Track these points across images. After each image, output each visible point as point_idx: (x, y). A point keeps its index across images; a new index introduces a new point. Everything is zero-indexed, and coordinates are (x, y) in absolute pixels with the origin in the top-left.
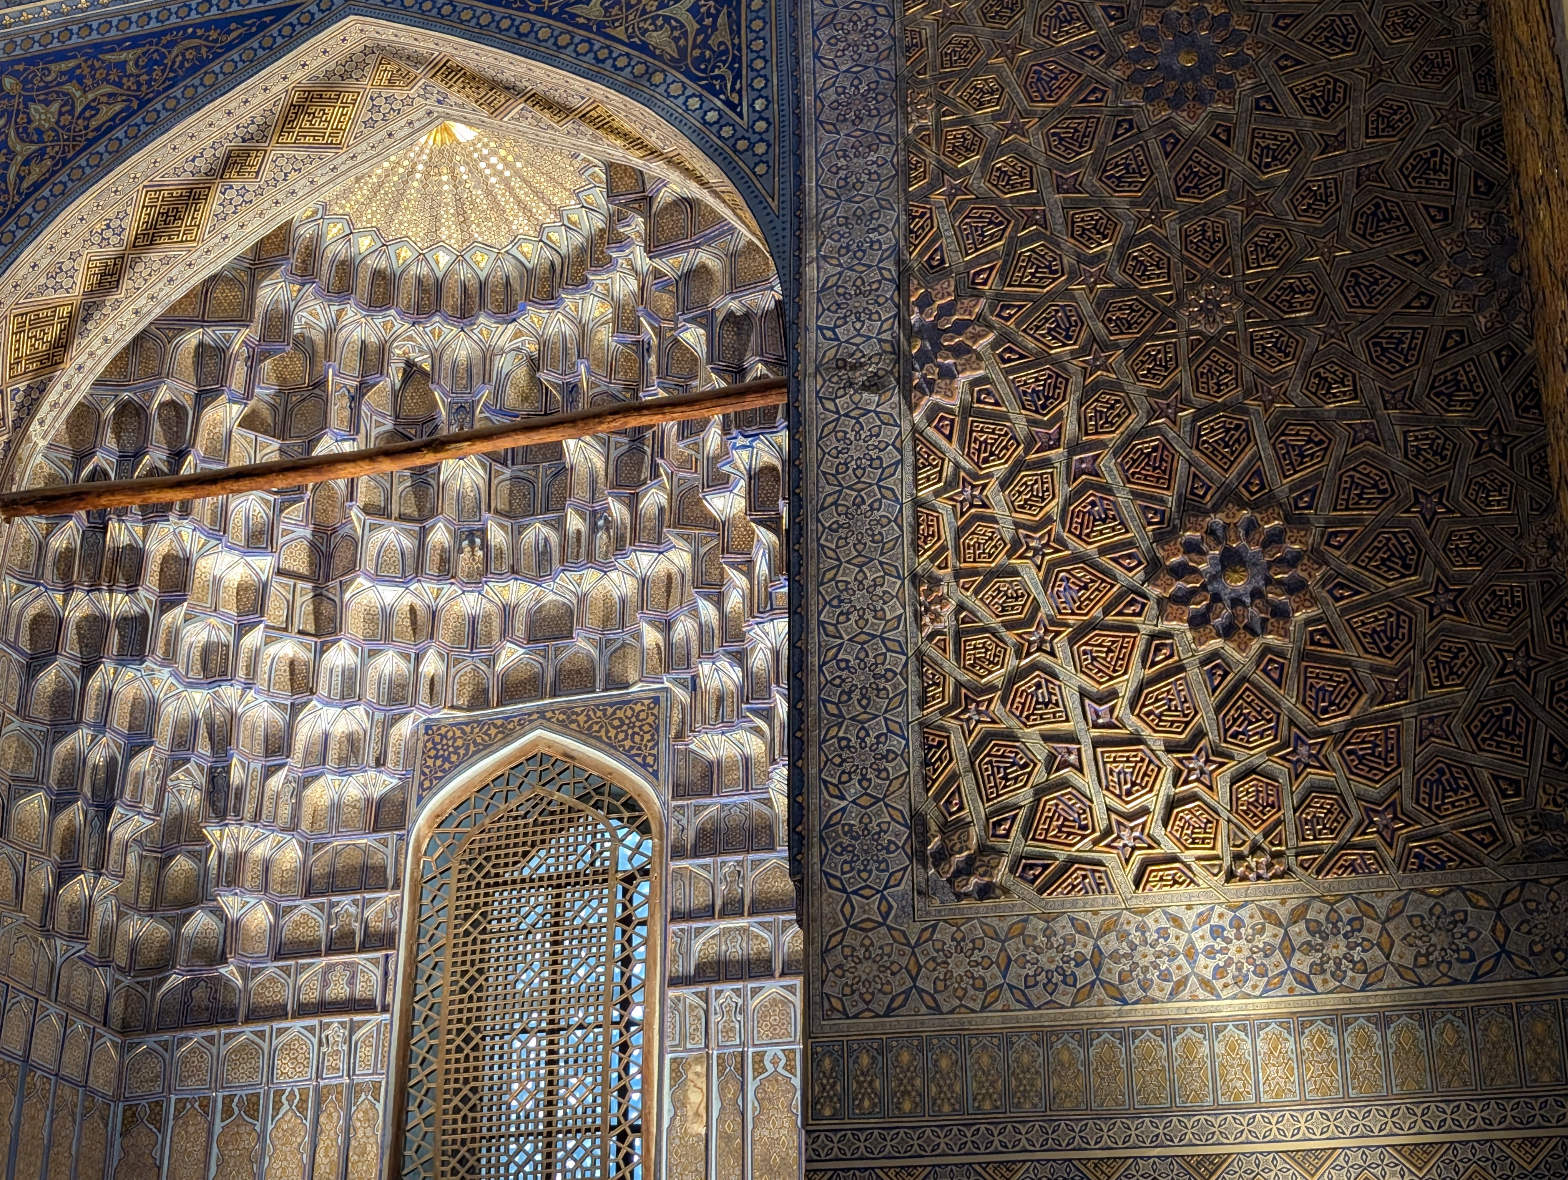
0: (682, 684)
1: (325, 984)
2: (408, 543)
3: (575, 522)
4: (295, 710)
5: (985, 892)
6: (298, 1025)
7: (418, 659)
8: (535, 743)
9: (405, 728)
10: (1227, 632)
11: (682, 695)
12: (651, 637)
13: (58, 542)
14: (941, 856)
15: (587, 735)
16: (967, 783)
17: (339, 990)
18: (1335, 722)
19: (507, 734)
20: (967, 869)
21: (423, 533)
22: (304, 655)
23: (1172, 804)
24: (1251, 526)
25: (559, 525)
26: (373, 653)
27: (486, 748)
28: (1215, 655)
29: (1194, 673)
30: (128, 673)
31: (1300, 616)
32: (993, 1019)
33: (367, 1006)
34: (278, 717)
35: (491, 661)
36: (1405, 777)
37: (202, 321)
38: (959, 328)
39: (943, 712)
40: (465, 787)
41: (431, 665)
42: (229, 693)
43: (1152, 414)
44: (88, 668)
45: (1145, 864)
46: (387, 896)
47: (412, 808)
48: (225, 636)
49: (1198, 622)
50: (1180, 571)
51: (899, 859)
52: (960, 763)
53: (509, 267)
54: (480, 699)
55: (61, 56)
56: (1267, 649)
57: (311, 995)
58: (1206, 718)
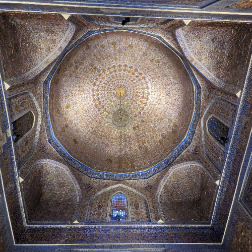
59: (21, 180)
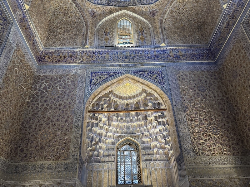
0: (141, 134)
1: (108, 159)
2: (116, 118)
3: (131, 118)
4: (107, 133)
5: (199, 155)
6: (106, 163)
7: (116, 129)
8: (127, 138)
9: (115, 135)
10: (215, 135)
11: (141, 135)
12: (138, 129)
13: (91, 115)
14: (195, 152)
15: (132, 137)
16: (196, 146)
17: (110, 160)
18: (225, 143)
19: (125, 137)
20: (197, 153)
21: (118, 118)
22: (108, 128)
23: (213, 149)
24: (215, 126)
25: (130, 118)
26: (113, 128)
27: (123, 138)
28: (214, 137)
29: (213, 138)
30: (95, 128)
31: (220, 134)
32: (202, 166)
33: (113, 162)
34: (106, 133)
35: (123, 130)
36: (231, 148)
37: (105, 97)
38: (188, 107)
39: (193, 139)
40: (121, 141)
41: (118, 130)
42: (102, 131)
43: (205, 116)
44: (92, 127)
45: (212, 154)
46: (114, 151)
47: (116, 143)
48: (102, 125)
49: (212, 134)
50: (210, 129)
51: (191, 152)
52: (195, 144)
53: (127, 96)
54: (122, 133)
55: (99, 73)
56: (218, 136)
57: (107, 160)
58: (214, 142)
59: (27, 7)
